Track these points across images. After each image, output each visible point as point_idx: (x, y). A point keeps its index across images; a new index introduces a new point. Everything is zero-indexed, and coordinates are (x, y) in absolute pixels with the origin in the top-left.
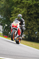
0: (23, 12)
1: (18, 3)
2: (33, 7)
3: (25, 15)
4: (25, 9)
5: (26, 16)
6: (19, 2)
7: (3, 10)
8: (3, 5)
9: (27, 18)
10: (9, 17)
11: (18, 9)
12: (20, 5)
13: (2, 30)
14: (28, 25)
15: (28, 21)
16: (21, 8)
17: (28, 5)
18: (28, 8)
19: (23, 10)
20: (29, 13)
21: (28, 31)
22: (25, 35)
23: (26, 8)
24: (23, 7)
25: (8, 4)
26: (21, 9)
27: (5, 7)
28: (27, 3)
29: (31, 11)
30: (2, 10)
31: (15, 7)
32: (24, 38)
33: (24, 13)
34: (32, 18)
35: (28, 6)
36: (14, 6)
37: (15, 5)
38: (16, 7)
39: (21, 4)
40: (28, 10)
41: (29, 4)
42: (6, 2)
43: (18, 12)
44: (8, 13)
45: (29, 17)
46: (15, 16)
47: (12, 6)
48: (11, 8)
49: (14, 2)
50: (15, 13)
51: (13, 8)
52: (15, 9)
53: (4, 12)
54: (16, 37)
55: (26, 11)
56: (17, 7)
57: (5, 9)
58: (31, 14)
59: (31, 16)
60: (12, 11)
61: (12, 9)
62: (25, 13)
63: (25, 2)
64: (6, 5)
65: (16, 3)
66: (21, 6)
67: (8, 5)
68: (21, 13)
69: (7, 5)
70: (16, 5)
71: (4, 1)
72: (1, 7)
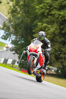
0: (52, 30)
1: (45, 16)
3: (56, 35)
4: (55, 26)
5: (57, 37)
6: (46, 14)
7: (20, 26)
8: (19, 18)
9: (60, 40)
10: (30, 38)
11: (44, 25)
12: (47, 18)
13: (18, 60)
14: (62, 51)
15: (61, 46)
16: (49, 24)
17: (61, 18)
19: (52, 27)
20: (63, 32)
21: (62, 62)
22: (56, 69)
23: (58, 23)
24: (53, 22)
25: (27, 17)
26: (50, 26)
27: (22, 22)
28: (60, 15)
30: (18, 28)
31: (39, 21)
32: (55, 73)
33: (54, 31)
35: (60, 20)
36: (38, 20)
38: (41, 22)
39: (49, 16)
40: (62, 27)
41: (63, 17)
42: (24, 14)
44: (28, 32)
45: (63, 39)
47: (34, 21)
48: (33, 24)
49: (37, 13)
50: (39, 31)
51: (37, 24)
52: (40, 25)
53: (21, 30)
54: (36, 69)
55: (58, 28)
56: (43, 23)
57: (23, 25)
60: (35, 29)
61: (34, 26)
62: (56, 31)
63: (55, 14)
65: (40, 15)
66: (50, 21)
67: (28, 19)
69: (26, 19)
70: (41, 19)
71: (21, 12)
72: (15, 22)
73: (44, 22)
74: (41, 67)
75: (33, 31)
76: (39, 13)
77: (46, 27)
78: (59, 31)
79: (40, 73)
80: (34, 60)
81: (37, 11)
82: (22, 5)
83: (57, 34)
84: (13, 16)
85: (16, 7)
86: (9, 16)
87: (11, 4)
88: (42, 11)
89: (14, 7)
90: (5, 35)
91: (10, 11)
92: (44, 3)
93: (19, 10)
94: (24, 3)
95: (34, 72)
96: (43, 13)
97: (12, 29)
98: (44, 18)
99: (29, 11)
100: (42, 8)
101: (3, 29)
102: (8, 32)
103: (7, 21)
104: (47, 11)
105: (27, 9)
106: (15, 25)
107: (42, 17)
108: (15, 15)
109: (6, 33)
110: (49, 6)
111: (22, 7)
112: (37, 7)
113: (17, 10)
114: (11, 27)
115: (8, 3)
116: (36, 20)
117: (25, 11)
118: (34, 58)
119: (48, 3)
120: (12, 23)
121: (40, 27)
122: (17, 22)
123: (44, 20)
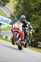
1: (37, 10)
6: (37, 9)
8: (20, 12)
11: (37, 16)
12: (39, 12)
16: (39, 16)
27: (23, 14)
31: (34, 14)
36: (32, 13)
37: (34, 12)
38: (35, 14)
39: (40, 11)
43: (37, 20)
46: (34, 23)
48: (30, 15)
49: (32, 8)
50: (33, 20)
51: (32, 15)
60: (30, 19)
61: (30, 17)
64: (24, 11)
65: (34, 10)
66: (40, 13)
67: (26, 12)
68: (40, 20)
71: (22, 8)
72: (18, 14)
74: (22, 40)
75: (30, 20)
76: (33, 9)
79: (21, 44)
80: (16, 35)
81: (32, 7)
82: (23, 3)
84: (17, 10)
85: (19, 4)
86: (14, 10)
87: (16, 2)
88: (35, 7)
89: (18, 4)
90: (12, 22)
91: (15, 7)
92: (36, 2)
93: (20, 6)
94: (24, 2)
95: (16, 43)
96: (36, 9)
97: (16, 18)
98: (36, 11)
99: (27, 7)
100: (35, 5)
101: (10, 18)
102: (14, 20)
103: (13, 14)
104: (38, 7)
105: (26, 6)
106: (18, 16)
107: (35, 11)
108: (18, 10)
109: (12, 21)
110: (39, 4)
111: (23, 4)
112: (32, 5)
113: (19, 6)
114: (15, 17)
115: (14, 2)
116: (31, 13)
117: (24, 7)
118: (17, 34)
119: (39, 3)
120: (16, 15)
121: (34, 17)
122: (19, 14)
123: (36, 13)
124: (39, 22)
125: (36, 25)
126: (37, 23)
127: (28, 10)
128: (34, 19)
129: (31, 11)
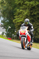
2: (36, 8)
4: (27, 11)
6: (21, 4)
8: (5, 7)
12: (23, 6)
13: (5, 32)
16: (23, 10)
17: (31, 6)
18: (31, 10)
19: (25, 12)
20: (32, 14)
23: (29, 9)
24: (26, 9)
25: (10, 6)
26: (24, 11)
27: (7, 9)
28: (30, 4)
29: (34, 12)
30: (5, 13)
31: (18, 9)
33: (27, 14)
34: (35, 18)
35: (31, 7)
36: (17, 8)
37: (18, 6)
38: (19, 9)
40: (31, 11)
42: (8, 4)
43: (21, 14)
44: (11, 15)
45: (32, 18)
46: (18, 18)
47: (14, 8)
48: (14, 10)
49: (16, 3)
50: (17, 15)
51: (16, 10)
53: (7, 14)
54: (27, 44)
55: (29, 12)
57: (8, 11)
58: (34, 15)
59: (34, 17)
60: (15, 13)
62: (28, 14)
63: (27, 3)
65: (18, 4)
66: (24, 8)
67: (11, 7)
68: (24, 14)
69: (10, 7)
71: (6, 3)
73: (21, 9)
76: (17, 4)
77: (22, 12)
78: (30, 14)
81: (16, 2)
83: (29, 16)
88: (19, 2)
97: (1, 14)
98: (20, 6)
99: (11, 2)
104: (22, 2)
106: (3, 11)
108: (3, 5)
113: (4, 2)
117: (9, 2)
120: (1, 10)
121: (18, 12)
122: (4, 9)
123: (21, 8)
124: (23, 16)
125: (21, 19)
126: (22, 17)
127: (12, 6)
128: (19, 14)
129: (15, 6)
